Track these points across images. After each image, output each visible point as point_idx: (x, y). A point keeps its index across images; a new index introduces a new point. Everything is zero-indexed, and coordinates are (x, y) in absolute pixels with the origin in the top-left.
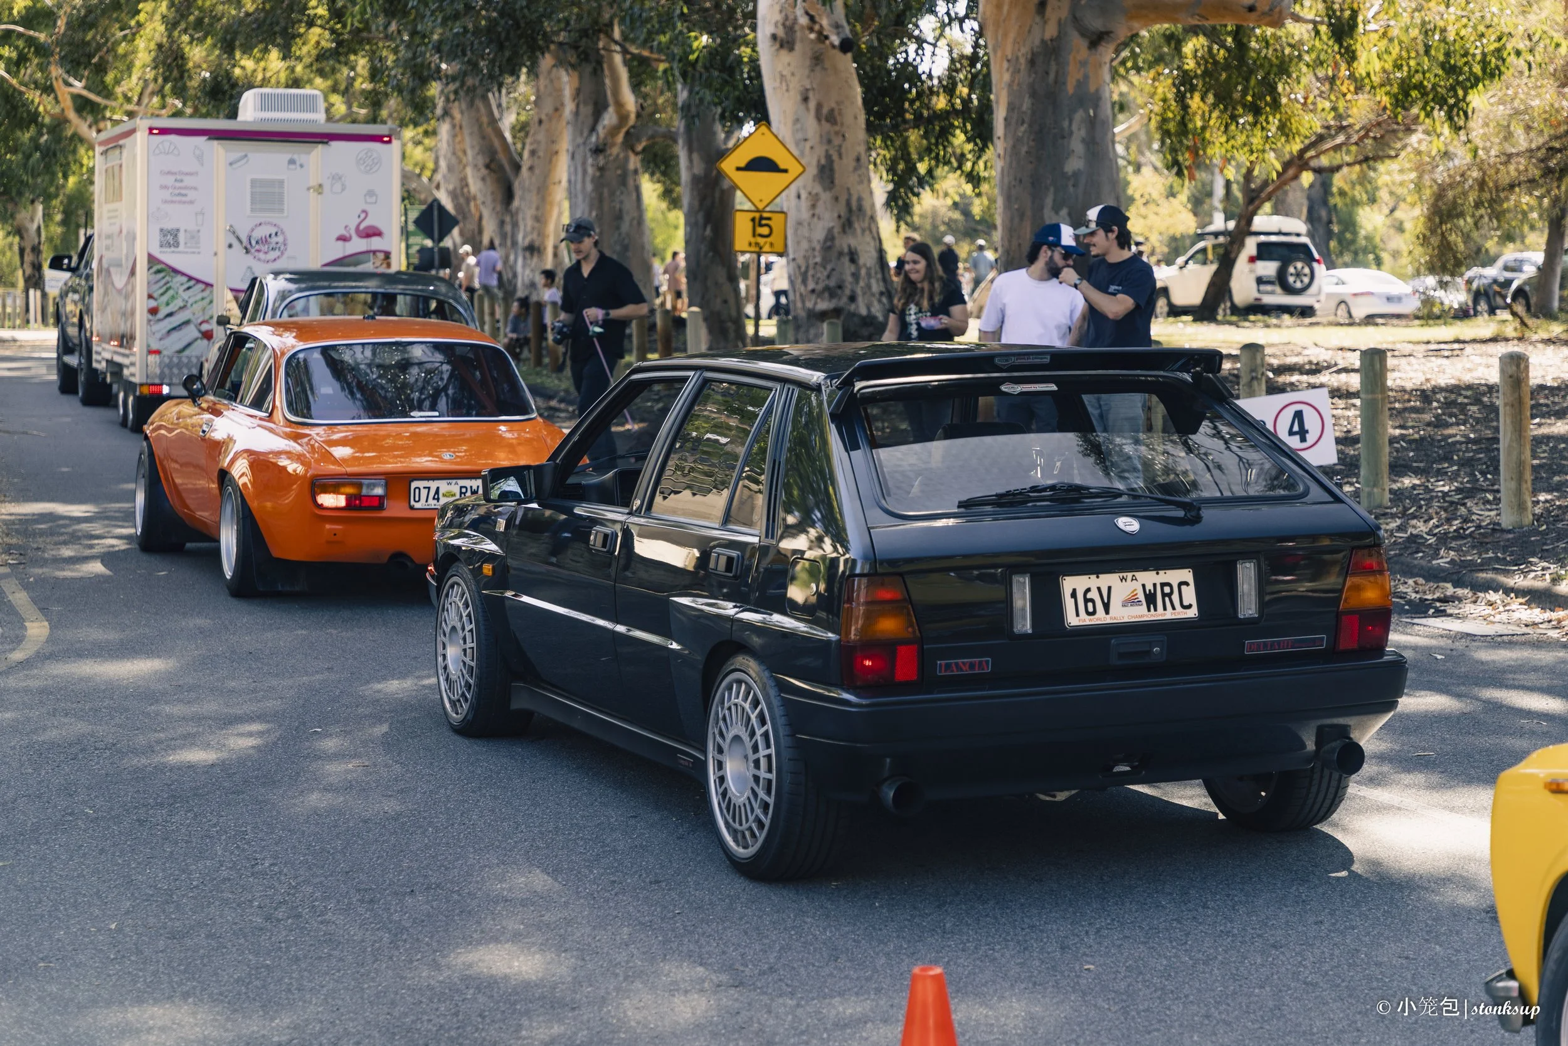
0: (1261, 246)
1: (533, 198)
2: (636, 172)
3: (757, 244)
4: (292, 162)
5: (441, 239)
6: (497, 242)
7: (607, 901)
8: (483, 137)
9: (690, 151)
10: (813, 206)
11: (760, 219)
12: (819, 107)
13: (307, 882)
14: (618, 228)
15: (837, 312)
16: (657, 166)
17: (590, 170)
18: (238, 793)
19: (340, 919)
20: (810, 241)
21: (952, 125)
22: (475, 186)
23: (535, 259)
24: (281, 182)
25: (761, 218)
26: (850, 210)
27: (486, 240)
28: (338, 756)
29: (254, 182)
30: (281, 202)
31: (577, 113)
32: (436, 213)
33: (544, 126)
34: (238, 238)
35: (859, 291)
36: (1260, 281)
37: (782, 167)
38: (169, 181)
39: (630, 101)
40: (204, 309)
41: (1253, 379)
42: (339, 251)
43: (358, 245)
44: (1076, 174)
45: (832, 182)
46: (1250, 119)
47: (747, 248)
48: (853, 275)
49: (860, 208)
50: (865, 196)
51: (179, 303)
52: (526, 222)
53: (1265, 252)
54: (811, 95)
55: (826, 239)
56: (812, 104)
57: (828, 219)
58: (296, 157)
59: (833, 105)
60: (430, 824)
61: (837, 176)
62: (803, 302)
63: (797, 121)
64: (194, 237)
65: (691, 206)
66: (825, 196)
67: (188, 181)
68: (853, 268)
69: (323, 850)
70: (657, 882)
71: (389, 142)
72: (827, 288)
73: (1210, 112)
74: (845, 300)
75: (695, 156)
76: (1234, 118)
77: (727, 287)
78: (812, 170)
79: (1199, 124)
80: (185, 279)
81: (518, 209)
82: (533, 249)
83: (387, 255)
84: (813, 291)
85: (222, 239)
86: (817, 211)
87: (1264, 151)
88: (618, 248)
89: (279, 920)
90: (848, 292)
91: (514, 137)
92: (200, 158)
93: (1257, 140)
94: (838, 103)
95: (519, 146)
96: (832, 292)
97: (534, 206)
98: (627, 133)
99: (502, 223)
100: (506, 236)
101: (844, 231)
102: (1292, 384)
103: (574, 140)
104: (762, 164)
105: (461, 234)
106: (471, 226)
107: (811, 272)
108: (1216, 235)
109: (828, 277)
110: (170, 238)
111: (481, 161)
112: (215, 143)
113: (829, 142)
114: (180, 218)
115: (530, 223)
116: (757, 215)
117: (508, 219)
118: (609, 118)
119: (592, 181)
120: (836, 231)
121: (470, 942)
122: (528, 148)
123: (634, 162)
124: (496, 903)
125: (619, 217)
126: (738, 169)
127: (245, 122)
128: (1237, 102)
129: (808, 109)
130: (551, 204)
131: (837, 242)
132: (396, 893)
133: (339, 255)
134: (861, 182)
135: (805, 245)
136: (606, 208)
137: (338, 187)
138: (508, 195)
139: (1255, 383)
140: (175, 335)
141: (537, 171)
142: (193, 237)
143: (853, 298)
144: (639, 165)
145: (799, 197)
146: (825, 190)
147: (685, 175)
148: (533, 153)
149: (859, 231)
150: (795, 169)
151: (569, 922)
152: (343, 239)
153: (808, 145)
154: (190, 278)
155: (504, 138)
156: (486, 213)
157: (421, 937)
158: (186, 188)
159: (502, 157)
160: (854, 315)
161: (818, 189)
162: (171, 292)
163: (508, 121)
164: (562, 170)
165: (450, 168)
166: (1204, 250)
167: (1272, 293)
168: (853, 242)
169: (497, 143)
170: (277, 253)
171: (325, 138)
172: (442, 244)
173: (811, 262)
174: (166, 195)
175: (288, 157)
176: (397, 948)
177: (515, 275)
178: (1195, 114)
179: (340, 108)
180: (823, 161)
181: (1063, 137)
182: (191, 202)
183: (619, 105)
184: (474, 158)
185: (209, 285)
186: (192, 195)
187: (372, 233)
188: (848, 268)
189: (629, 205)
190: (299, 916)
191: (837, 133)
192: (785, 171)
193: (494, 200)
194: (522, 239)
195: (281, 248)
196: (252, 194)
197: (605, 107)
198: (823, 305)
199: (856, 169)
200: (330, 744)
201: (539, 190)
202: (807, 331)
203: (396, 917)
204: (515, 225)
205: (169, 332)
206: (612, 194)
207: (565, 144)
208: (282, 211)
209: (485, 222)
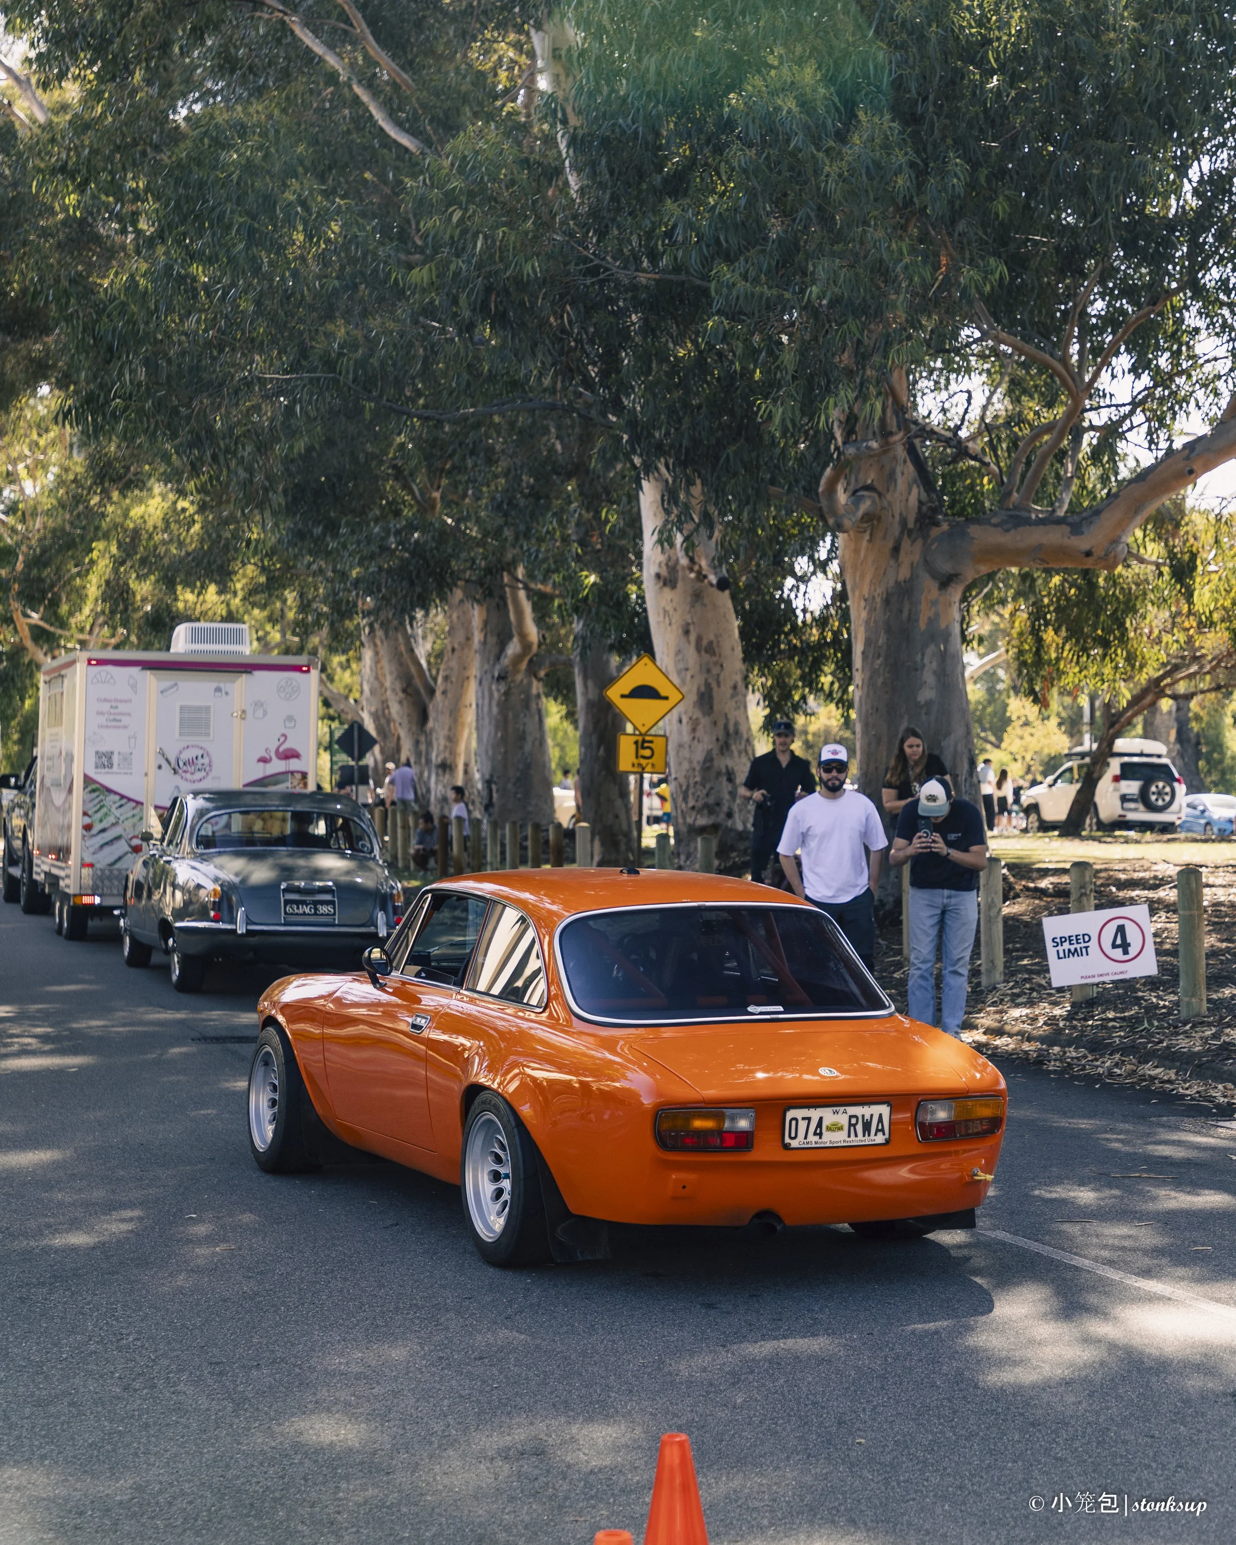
0: (1124, 766)
1: (446, 719)
2: (538, 696)
3: (640, 765)
4: (218, 690)
5: (361, 756)
6: (412, 761)
7: (433, 1375)
8: (401, 664)
9: (585, 678)
10: (694, 730)
11: (642, 743)
12: (699, 639)
13: (165, 1355)
14: (521, 748)
15: (715, 827)
16: (560, 692)
17: (496, 695)
18: (113, 1273)
19: (190, 1390)
20: (690, 762)
21: (824, 656)
22: (395, 709)
23: (447, 776)
24: (208, 709)
25: (644, 741)
26: (728, 734)
27: (403, 759)
28: (208, 1240)
29: (182, 708)
30: (208, 726)
31: (484, 643)
32: (356, 733)
33: (456, 654)
34: (167, 760)
35: (736, 808)
36: (1124, 799)
37: (663, 694)
38: (106, 707)
39: (533, 632)
40: (134, 826)
41: (1082, 895)
42: (259, 772)
43: (277, 766)
44: (929, 704)
45: (711, 708)
46: (1101, 651)
47: (630, 769)
48: (730, 793)
49: (737, 732)
50: (741, 720)
51: (112, 819)
52: (439, 742)
53: (1128, 772)
54: (691, 628)
55: (705, 761)
56: (693, 637)
57: (707, 743)
58: (222, 685)
59: (712, 637)
60: (283, 1303)
61: (715, 702)
62: (684, 818)
63: (679, 652)
64: (127, 759)
65: (585, 728)
66: (705, 721)
67: (122, 708)
68: (730, 788)
69: (183, 1325)
70: (481, 1358)
71: (308, 671)
72: (706, 806)
73: (1064, 644)
74: (722, 816)
75: (590, 684)
76: (1085, 650)
77: (619, 803)
78: (692, 697)
79: (1053, 655)
80: (117, 798)
81: (432, 730)
82: (446, 767)
83: (304, 775)
84: (693, 808)
85: (152, 761)
86: (698, 734)
87: (1114, 681)
88: (521, 766)
89: (135, 1390)
90: (725, 809)
91: (429, 663)
92: (134, 687)
93: (1107, 670)
94: (716, 636)
95: (434, 672)
96: (711, 809)
97: (447, 727)
98: (531, 661)
99: (417, 743)
100: (421, 755)
101: (722, 753)
102: (1132, 898)
103: (482, 666)
104: (644, 692)
105: (382, 751)
106: (391, 744)
107: (691, 791)
108: (1083, 755)
109: (707, 795)
110: (105, 760)
111: (398, 686)
112: (148, 672)
113: (709, 671)
114: (113, 742)
115: (442, 742)
116: (640, 739)
117: (423, 739)
118: (513, 648)
119: (498, 704)
120: (715, 752)
121: (303, 1411)
122: (441, 673)
123: (537, 687)
124: (334, 1376)
125: (522, 737)
126: (623, 696)
127: (176, 654)
128: (1088, 637)
129: (689, 641)
130: (463, 725)
131: (716, 763)
132: (244, 1367)
133: (260, 775)
134: (738, 708)
135: (686, 765)
136: (510, 729)
137: (260, 713)
138: (422, 716)
139: (1084, 899)
140: (107, 849)
141: (450, 695)
142: (125, 759)
143: (730, 815)
144: (541, 690)
145: (680, 721)
146: (704, 714)
147: (580, 700)
148: (446, 678)
149: (736, 753)
150: (675, 696)
151: (396, 1394)
152: (264, 760)
153: (689, 674)
154: (123, 797)
155: (420, 665)
156: (402, 733)
157: (261, 1406)
158: (120, 714)
159: (417, 682)
160: (731, 830)
161: (698, 714)
162: (104, 810)
163: (423, 650)
164: (472, 693)
165: (372, 692)
166: (1070, 770)
167: (1135, 810)
168: (730, 763)
169: (413, 670)
170: (202, 774)
171: (247, 668)
172: (362, 763)
173: (691, 782)
174: (102, 720)
175: (215, 685)
176: (238, 1416)
177: (428, 791)
178: (1049, 646)
179: (276, 636)
180: (703, 689)
181: (916, 670)
182: (125, 727)
183: (523, 636)
184: (392, 683)
185: (139, 803)
186: (125, 720)
187: (291, 755)
188: (726, 787)
189: (531, 727)
190: (154, 1386)
191: (716, 663)
192: (666, 698)
193: (410, 722)
194: (435, 757)
195: (207, 769)
196: (181, 719)
197: (510, 637)
198: (702, 821)
199: (732, 696)
200: (201, 1230)
201: (451, 712)
202: (688, 845)
203: (240, 1388)
204: (429, 744)
205: (102, 847)
206: (516, 716)
207: (475, 670)
208: (208, 734)
209: (402, 742)
